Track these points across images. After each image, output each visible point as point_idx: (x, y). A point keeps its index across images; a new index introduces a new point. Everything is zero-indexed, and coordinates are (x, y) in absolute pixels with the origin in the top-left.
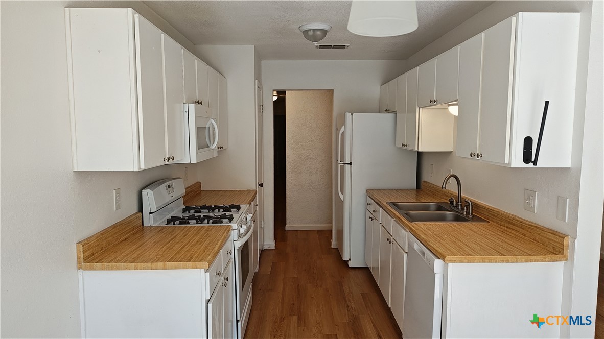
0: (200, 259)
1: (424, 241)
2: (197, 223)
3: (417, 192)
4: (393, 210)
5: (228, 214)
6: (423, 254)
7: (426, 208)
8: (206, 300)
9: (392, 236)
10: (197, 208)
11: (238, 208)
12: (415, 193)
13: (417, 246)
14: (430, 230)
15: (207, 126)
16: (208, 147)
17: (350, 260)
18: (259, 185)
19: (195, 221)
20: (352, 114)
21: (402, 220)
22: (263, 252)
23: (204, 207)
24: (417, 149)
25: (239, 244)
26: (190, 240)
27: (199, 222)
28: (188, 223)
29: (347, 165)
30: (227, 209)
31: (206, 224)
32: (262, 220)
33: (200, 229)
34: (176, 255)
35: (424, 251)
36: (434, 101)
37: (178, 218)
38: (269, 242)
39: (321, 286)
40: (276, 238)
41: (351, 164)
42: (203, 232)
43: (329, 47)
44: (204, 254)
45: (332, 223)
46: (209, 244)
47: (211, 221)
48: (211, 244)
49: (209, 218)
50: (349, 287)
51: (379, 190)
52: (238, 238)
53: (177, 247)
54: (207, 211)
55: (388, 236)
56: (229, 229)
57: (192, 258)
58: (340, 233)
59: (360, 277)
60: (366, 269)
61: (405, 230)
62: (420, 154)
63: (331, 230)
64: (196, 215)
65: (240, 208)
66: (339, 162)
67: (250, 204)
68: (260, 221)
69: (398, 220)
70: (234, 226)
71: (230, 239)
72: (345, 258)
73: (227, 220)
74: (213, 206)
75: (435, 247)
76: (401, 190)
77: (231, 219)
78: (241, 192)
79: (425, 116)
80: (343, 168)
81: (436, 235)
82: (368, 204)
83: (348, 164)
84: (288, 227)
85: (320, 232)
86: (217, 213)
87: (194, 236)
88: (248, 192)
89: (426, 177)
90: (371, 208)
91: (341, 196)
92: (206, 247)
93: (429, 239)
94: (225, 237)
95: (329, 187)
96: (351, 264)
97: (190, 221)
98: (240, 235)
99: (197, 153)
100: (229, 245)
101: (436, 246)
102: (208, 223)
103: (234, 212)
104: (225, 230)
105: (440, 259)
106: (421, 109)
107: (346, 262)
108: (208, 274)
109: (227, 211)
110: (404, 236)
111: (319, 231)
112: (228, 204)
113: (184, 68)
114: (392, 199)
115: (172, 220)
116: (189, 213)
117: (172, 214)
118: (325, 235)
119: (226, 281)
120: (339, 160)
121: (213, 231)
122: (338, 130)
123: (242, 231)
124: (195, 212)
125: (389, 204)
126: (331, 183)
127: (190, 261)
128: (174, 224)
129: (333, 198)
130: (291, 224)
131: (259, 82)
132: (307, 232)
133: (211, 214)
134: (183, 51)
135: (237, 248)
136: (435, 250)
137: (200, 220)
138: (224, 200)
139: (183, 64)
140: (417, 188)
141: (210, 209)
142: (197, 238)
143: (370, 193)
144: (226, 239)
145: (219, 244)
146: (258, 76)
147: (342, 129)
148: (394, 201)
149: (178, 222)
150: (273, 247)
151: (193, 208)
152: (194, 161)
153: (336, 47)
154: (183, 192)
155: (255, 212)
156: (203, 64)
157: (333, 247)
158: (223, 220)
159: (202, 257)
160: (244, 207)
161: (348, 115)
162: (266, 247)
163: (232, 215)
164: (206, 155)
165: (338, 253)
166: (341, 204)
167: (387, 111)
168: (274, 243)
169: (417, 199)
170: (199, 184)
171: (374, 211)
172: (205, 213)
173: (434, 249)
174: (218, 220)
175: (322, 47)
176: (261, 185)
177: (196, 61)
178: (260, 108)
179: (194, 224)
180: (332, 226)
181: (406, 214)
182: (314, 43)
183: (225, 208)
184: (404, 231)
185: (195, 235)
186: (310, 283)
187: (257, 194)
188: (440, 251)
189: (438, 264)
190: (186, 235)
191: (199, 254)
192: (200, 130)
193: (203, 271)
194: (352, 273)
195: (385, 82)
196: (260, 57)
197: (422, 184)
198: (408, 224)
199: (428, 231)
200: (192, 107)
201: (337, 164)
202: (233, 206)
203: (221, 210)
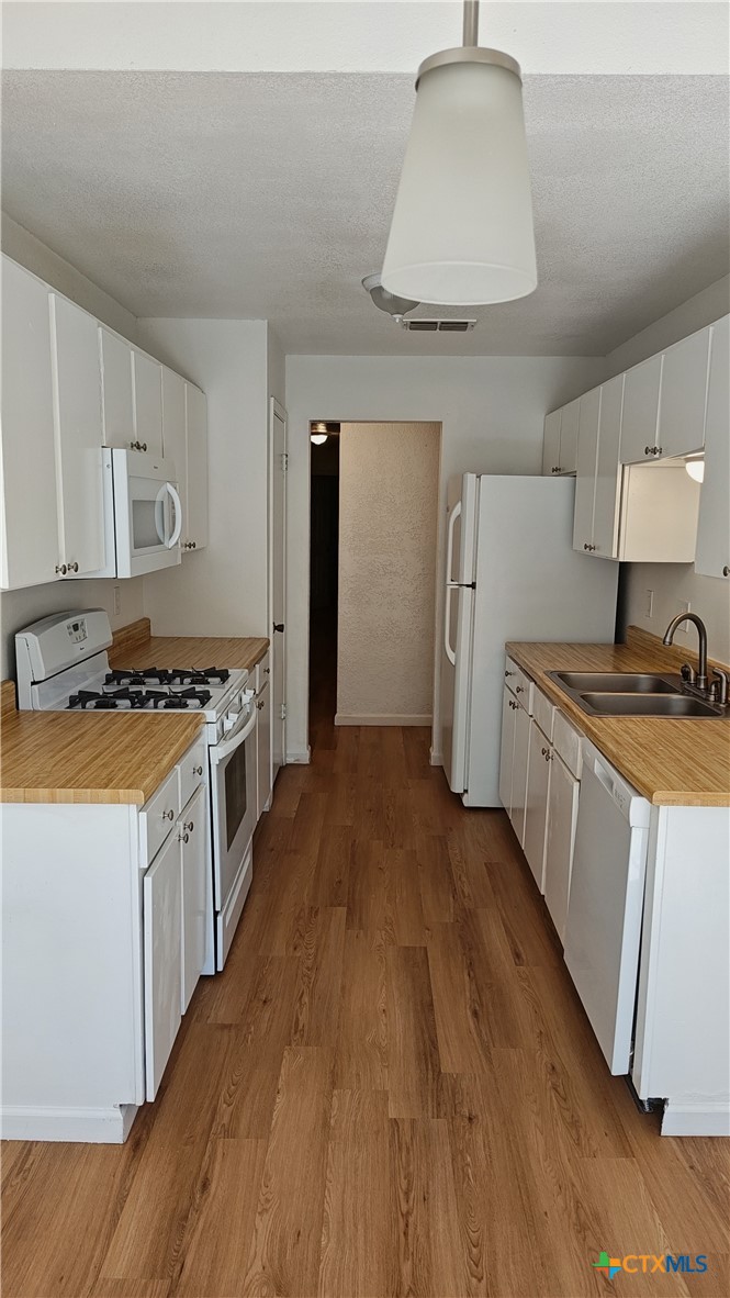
0: (128, 783)
1: (614, 756)
2: (132, 707)
3: (617, 650)
4: (556, 689)
5: (199, 688)
6: (611, 784)
7: (631, 686)
8: (140, 869)
9: (552, 744)
10: (137, 674)
11: (224, 676)
12: (612, 652)
13: (600, 767)
14: (629, 734)
15: (158, 499)
16: (160, 543)
17: (466, 791)
18: (276, 628)
19: (128, 702)
20: (479, 477)
21: (571, 709)
22: (282, 770)
23: (151, 673)
24: (614, 556)
25: (221, 752)
26: (112, 743)
27: (138, 705)
28: (114, 706)
29: (465, 588)
30: (201, 678)
31: (150, 708)
32: (281, 700)
33: (137, 719)
34: (78, 773)
35: (613, 778)
36: (654, 451)
37: (92, 696)
38: (298, 750)
39: (401, 847)
40: (312, 741)
41: (473, 586)
42: (141, 726)
43: (431, 326)
44: (138, 773)
45: (431, 712)
46: (151, 751)
47: (162, 703)
48: (155, 752)
49: (158, 696)
50: (461, 850)
51: (533, 645)
52: (219, 740)
53: (83, 757)
54: (157, 680)
55: (545, 744)
56: (197, 721)
57: (111, 780)
58: (448, 733)
59: (487, 828)
60: (501, 811)
61: (577, 731)
62: (625, 568)
63: (431, 728)
64: (133, 689)
65: (228, 676)
66: (449, 582)
67: (251, 668)
68: (278, 705)
69: (566, 711)
70: (210, 714)
71: (200, 741)
72: (457, 788)
73: (197, 702)
74: (170, 672)
75: (634, 770)
76: (581, 645)
77: (205, 698)
78: (234, 642)
79: (636, 483)
80: (456, 595)
81: (641, 745)
82: (507, 674)
83: (468, 586)
84: (341, 718)
85: (407, 730)
86: (177, 687)
87: (122, 734)
88: (249, 642)
89: (636, 618)
90: (514, 682)
91: (451, 656)
92: (144, 758)
93: (625, 753)
94: (187, 739)
95: (429, 634)
96: (467, 801)
97: (118, 702)
98: (223, 736)
99: (132, 557)
100: (197, 754)
101: (638, 769)
102: (156, 707)
103: (215, 685)
104: (190, 723)
105: (641, 795)
106: (627, 468)
107: (459, 797)
108: (143, 815)
109: (198, 683)
110: (576, 746)
111: (405, 729)
112: (200, 668)
113: (102, 370)
114: (558, 664)
115: (81, 699)
116: (119, 684)
117: (82, 687)
118: (418, 736)
119: (188, 830)
120: (449, 578)
121: (164, 724)
122: (448, 510)
123: (228, 725)
124: (132, 683)
125: (550, 674)
126: (434, 626)
127: (105, 788)
128: (84, 707)
129: (436, 659)
130: (349, 711)
131: (280, 402)
132: (380, 730)
133: (165, 689)
134: (100, 332)
135: (215, 762)
136: (635, 777)
137: (139, 701)
138: (197, 658)
139: (101, 359)
140: (616, 642)
141: (165, 677)
142: (128, 739)
143: (513, 650)
144: (191, 742)
145: (172, 752)
146: (277, 390)
147: (457, 510)
148: (563, 669)
149: (93, 703)
150: (305, 759)
151: (127, 675)
152: (125, 573)
153: (446, 326)
154: (108, 639)
155: (265, 685)
156: (151, 362)
157: (432, 763)
158: (189, 702)
159: (132, 778)
160: (237, 675)
161: (471, 478)
162: (290, 760)
163: (208, 692)
164: (153, 561)
165: (442, 775)
166: (450, 670)
167: (557, 471)
168: (308, 753)
169: (615, 667)
170: (146, 622)
171: (519, 690)
172: (153, 685)
173: (632, 773)
174: (177, 702)
175: (416, 326)
176: (279, 628)
177: (134, 354)
178: (281, 460)
179: (127, 708)
180: (432, 719)
181: (582, 697)
182: (395, 316)
183: (194, 675)
184: (574, 734)
185: (126, 731)
186: (379, 839)
187: (271, 647)
188: (645, 780)
189: (638, 807)
190: (104, 733)
191: (127, 773)
192: (137, 506)
193: (133, 808)
194: (469, 820)
195: (556, 405)
196: (279, 347)
197: (629, 632)
198: (585, 720)
199: (626, 736)
200: (121, 455)
201: (445, 586)
202: (212, 673)
203: (187, 680)
